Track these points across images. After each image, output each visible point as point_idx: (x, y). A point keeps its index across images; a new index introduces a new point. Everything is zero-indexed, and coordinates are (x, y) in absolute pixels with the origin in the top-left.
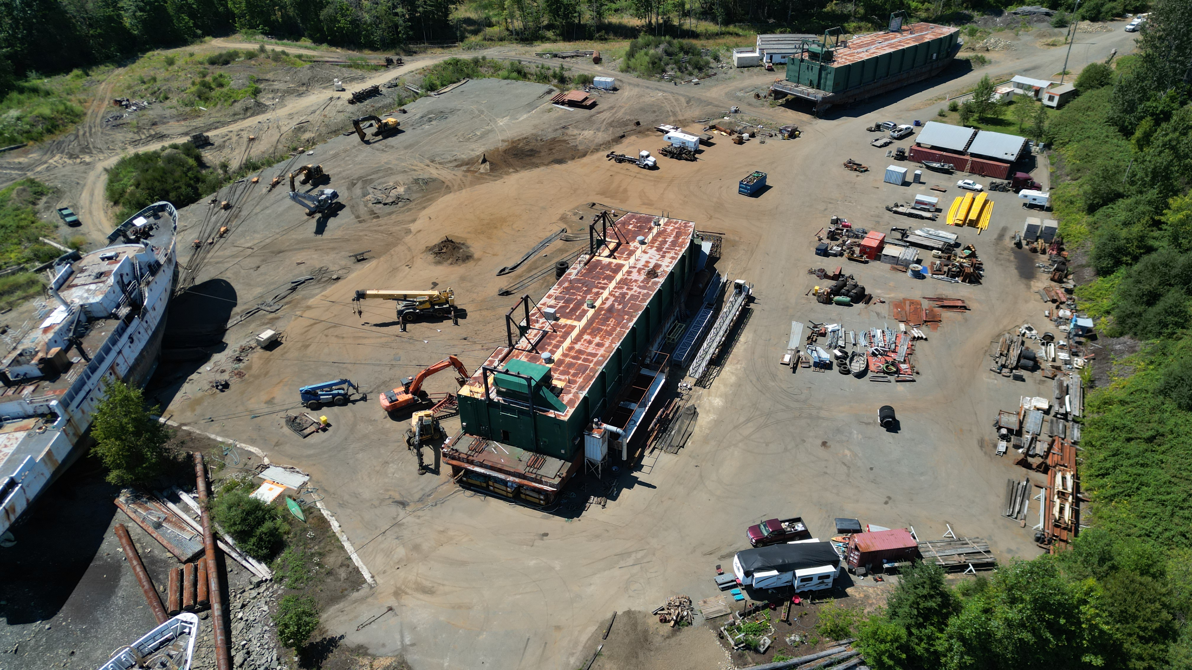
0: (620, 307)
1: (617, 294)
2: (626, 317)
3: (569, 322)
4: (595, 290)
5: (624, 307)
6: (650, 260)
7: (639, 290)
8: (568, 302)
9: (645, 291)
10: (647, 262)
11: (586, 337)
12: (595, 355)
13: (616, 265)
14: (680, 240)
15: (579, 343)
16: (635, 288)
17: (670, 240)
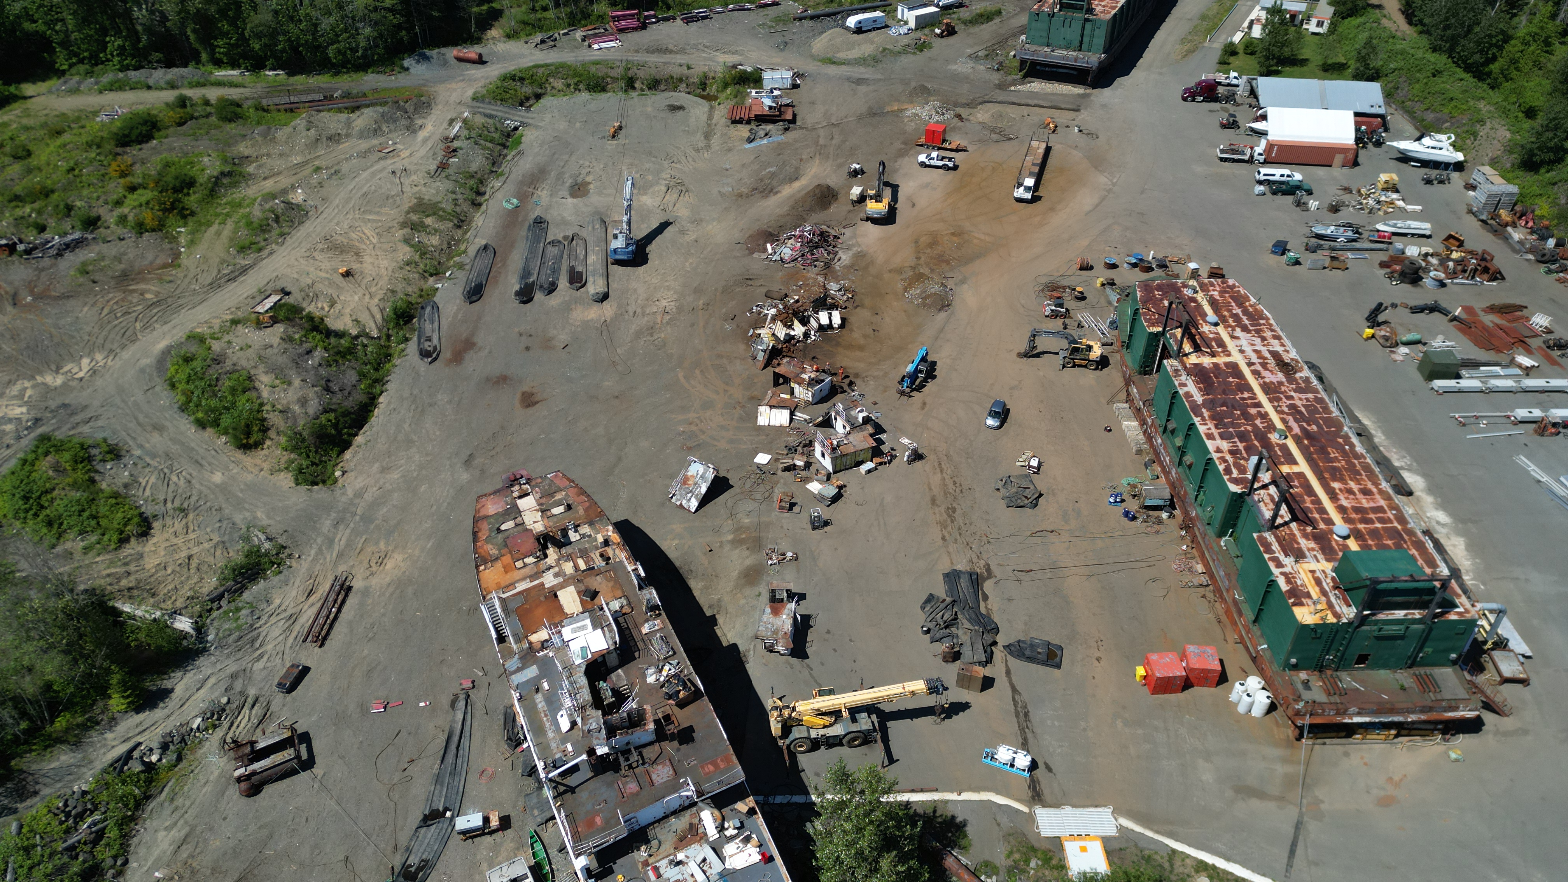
0: (1314, 428)
1: (1286, 410)
2: (1340, 440)
3: (1285, 469)
4: (1253, 411)
5: (1319, 426)
6: (1257, 348)
7: (1303, 396)
8: (1243, 437)
9: (1310, 396)
10: (1255, 351)
11: (1336, 485)
12: (1380, 509)
13: (1227, 364)
14: (1251, 309)
15: (1341, 496)
16: (1293, 394)
17: (1239, 311)
